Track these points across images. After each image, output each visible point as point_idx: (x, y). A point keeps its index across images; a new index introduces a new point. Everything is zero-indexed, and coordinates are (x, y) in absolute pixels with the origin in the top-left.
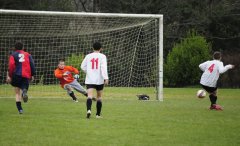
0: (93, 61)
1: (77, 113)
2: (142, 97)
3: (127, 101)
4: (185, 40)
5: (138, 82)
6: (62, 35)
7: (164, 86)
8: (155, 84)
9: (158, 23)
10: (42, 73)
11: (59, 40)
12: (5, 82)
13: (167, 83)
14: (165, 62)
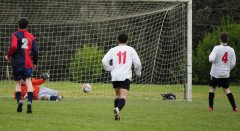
0: (119, 54)
1: (90, 116)
2: (167, 97)
3: (148, 101)
4: (219, 28)
5: (162, 79)
6: (72, 22)
7: (194, 83)
8: (182, 81)
9: (186, 7)
10: (48, 68)
11: (68, 29)
12: (5, 78)
13: (197, 79)
14: (195, 54)
